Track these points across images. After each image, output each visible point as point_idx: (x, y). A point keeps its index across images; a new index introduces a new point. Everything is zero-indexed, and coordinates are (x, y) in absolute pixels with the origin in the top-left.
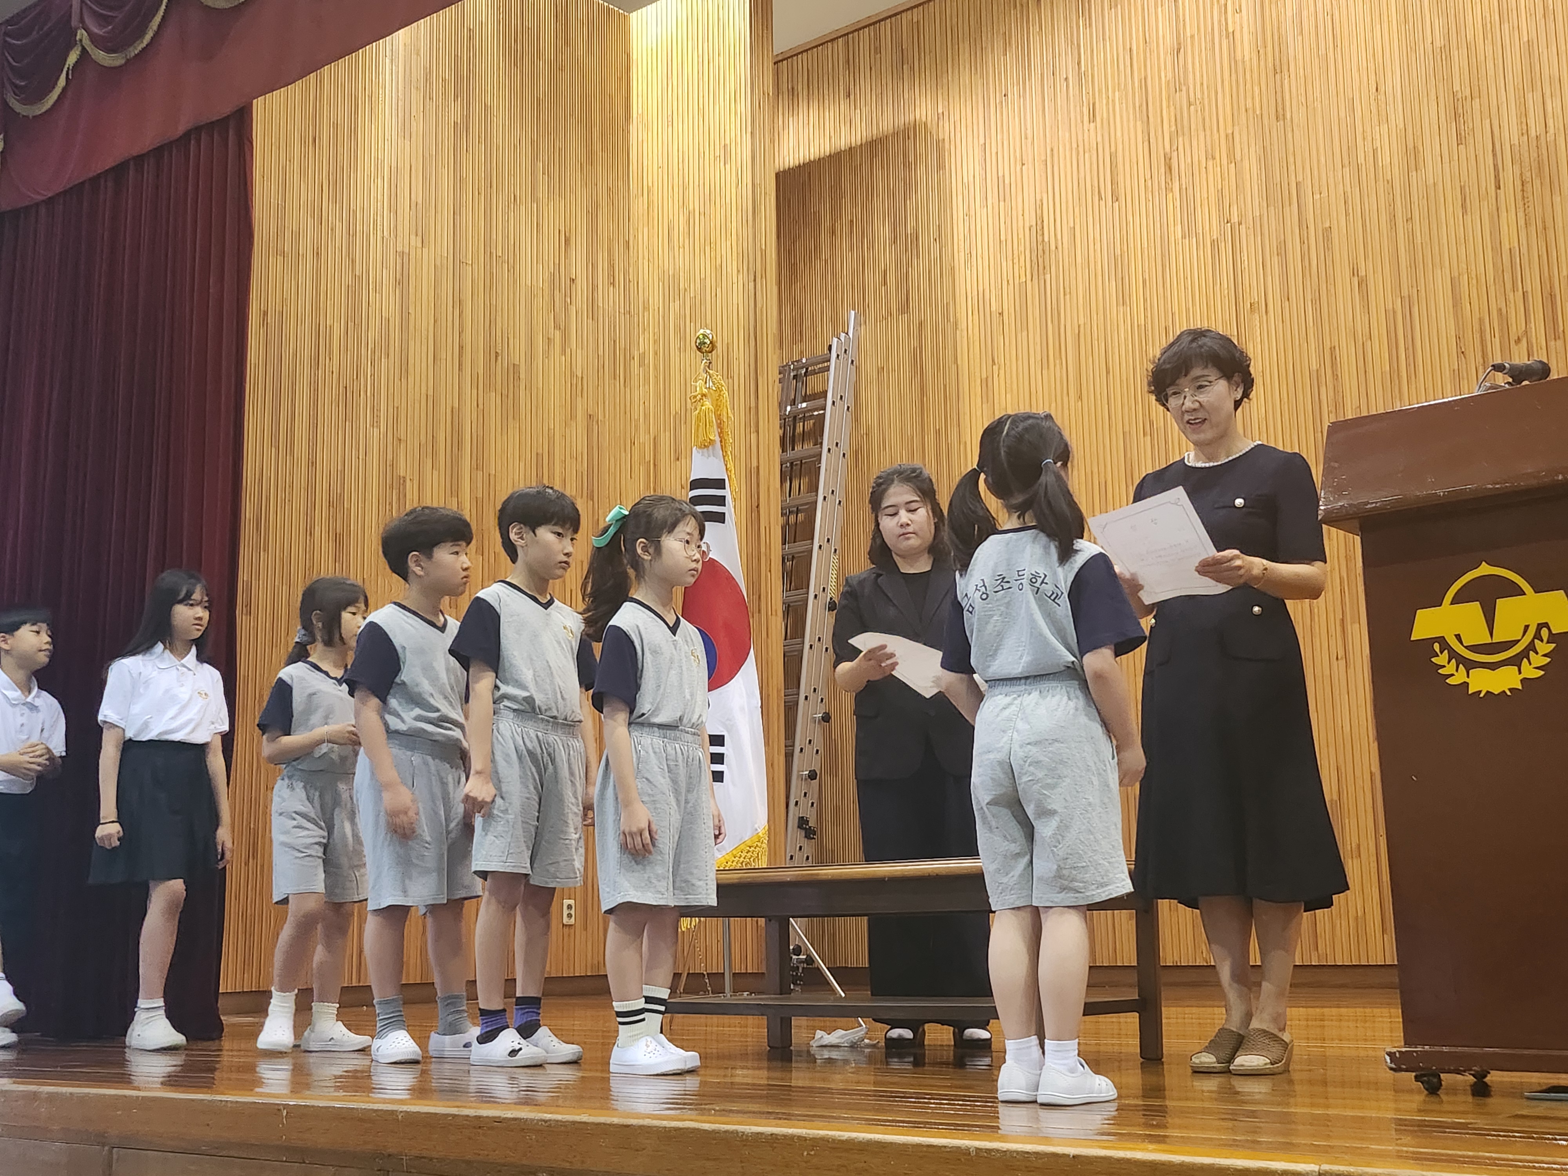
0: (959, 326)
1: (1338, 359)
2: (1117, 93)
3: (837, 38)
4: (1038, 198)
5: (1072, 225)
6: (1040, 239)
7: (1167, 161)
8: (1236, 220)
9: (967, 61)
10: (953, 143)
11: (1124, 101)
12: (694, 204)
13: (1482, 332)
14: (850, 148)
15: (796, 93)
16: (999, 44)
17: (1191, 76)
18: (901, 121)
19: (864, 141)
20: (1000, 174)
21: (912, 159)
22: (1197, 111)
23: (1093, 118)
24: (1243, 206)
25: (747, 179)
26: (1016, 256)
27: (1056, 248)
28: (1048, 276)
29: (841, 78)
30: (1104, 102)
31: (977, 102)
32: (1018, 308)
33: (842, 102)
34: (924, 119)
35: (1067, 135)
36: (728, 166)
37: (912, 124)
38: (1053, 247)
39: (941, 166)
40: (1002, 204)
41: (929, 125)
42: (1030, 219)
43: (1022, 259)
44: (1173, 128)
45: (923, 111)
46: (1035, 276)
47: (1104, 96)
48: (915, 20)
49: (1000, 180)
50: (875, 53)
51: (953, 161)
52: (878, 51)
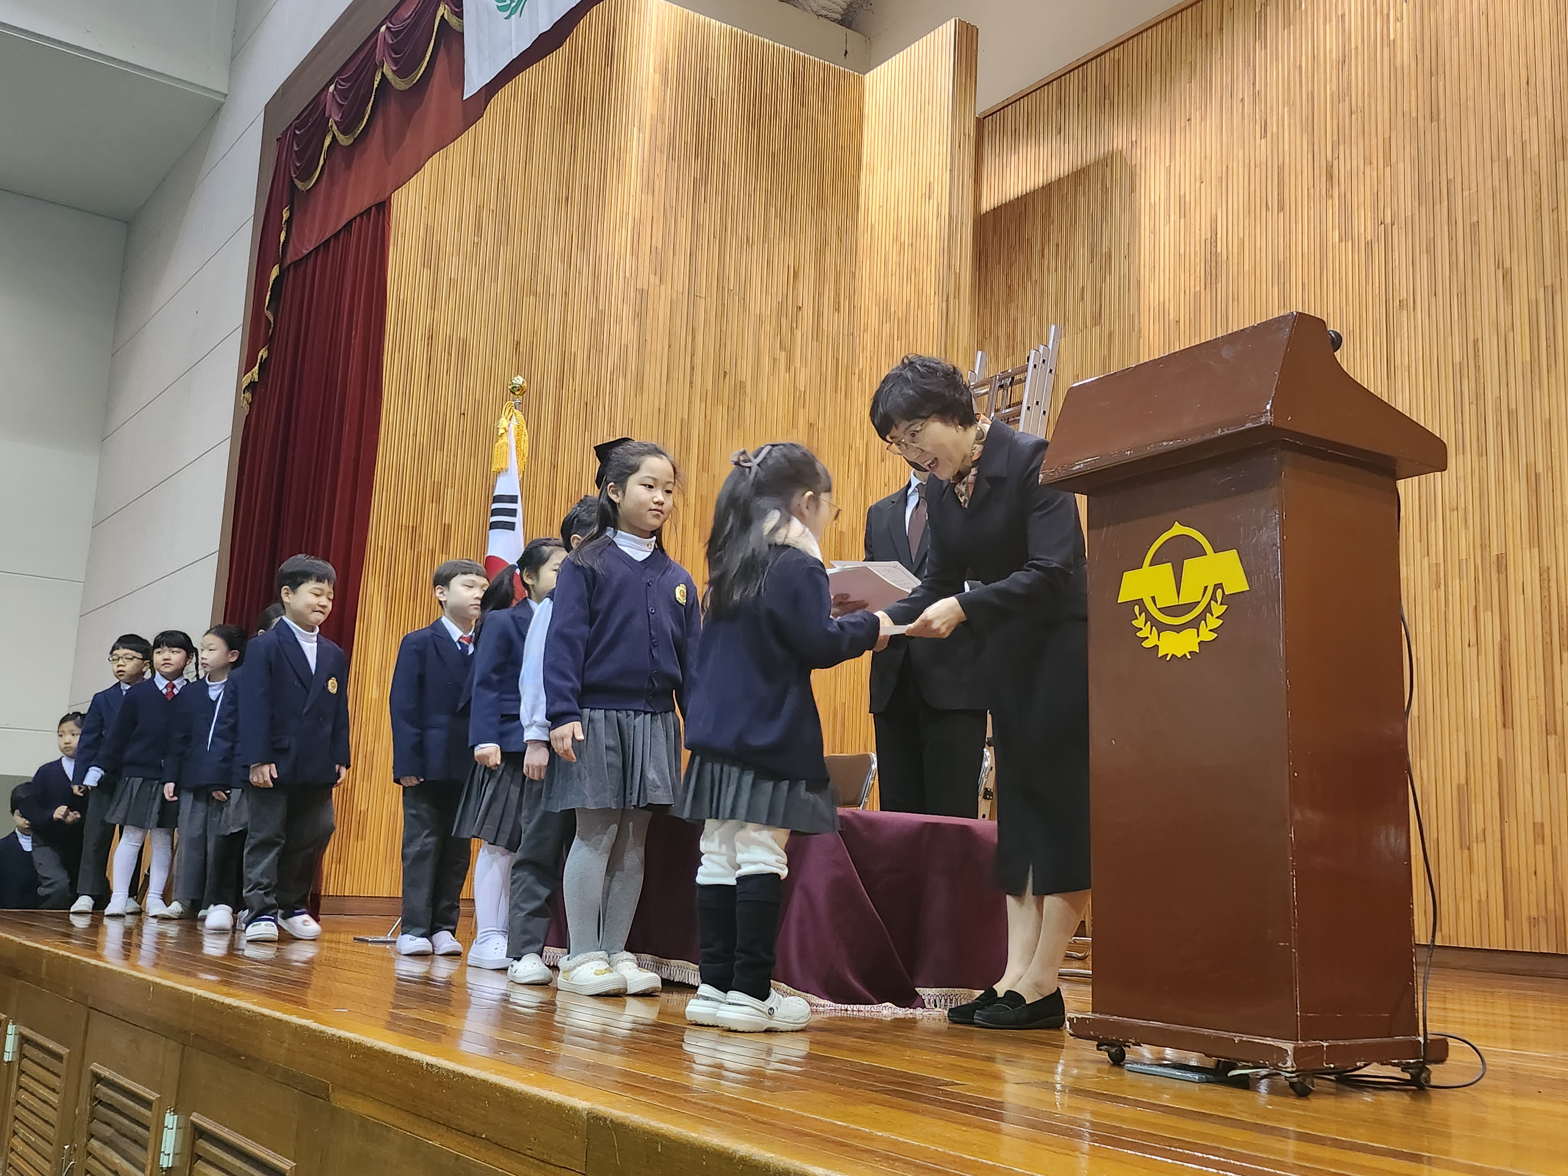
1: (1481, 351)
2: (1286, 109)
3: (1052, 81)
4: (1213, 213)
5: (1242, 236)
6: (1214, 250)
7: (1329, 168)
8: (1389, 221)
9: (1158, 93)
10: (1143, 167)
11: (1292, 117)
12: (905, 236)
15: (1017, 133)
16: (1185, 72)
17: (1354, 86)
18: (1101, 153)
19: (1071, 172)
20: (1182, 193)
21: (1108, 185)
22: (1358, 119)
23: (1264, 135)
24: (1396, 206)
25: (945, 210)
26: (1192, 266)
27: (1227, 258)
30: (1275, 118)
31: (1165, 129)
32: (1192, 316)
33: (1054, 140)
34: (1120, 148)
35: (1241, 152)
36: (931, 202)
37: (1110, 154)
39: (1132, 190)
40: (1182, 220)
41: (1124, 152)
42: (1206, 233)
43: (1198, 271)
44: (1335, 138)
45: (1119, 141)
46: (1208, 286)
47: (1274, 113)
48: (1116, 58)
49: (1181, 199)
50: (1083, 91)
51: (1143, 184)
52: (1085, 89)
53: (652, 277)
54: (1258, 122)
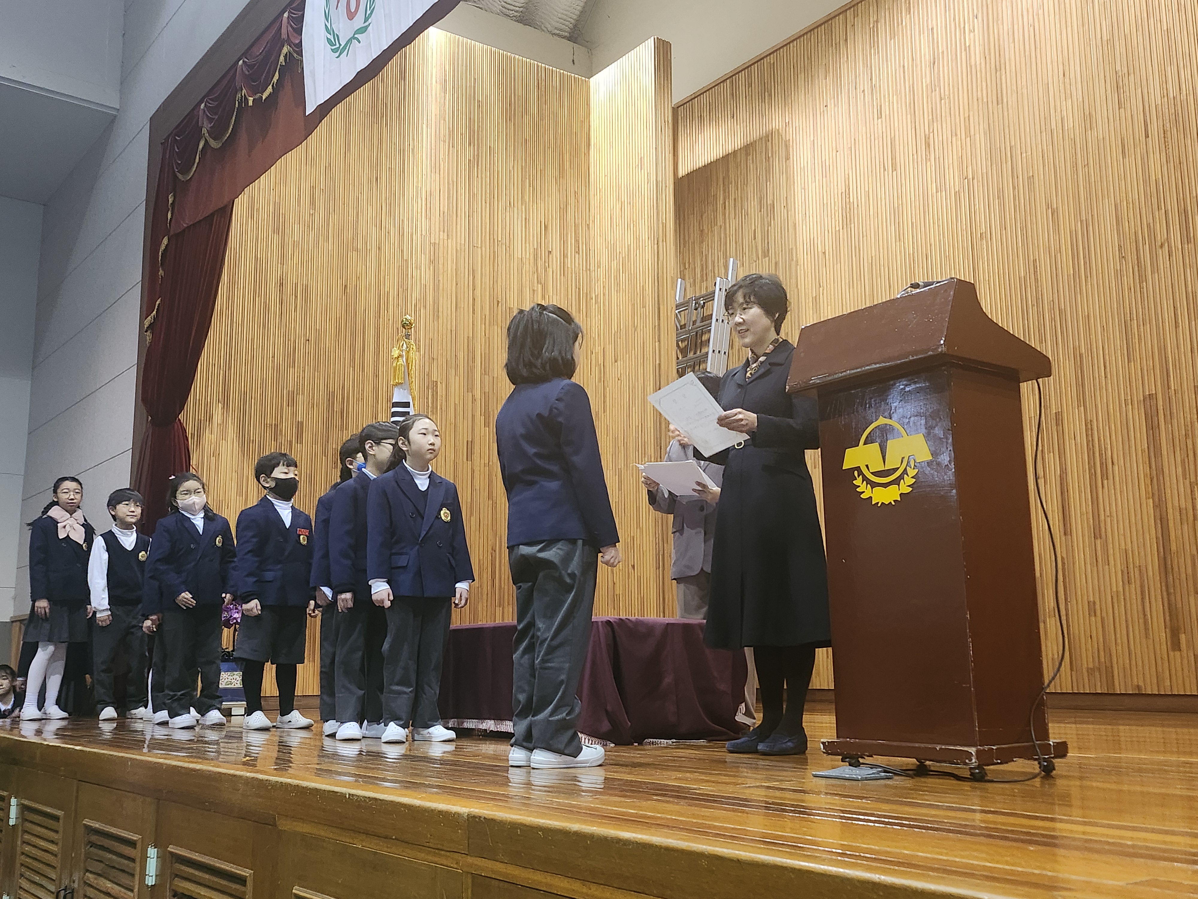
0: (799, 263)
1: (1038, 268)
2: (895, 97)
3: (726, 79)
4: (847, 173)
5: (868, 190)
6: (847, 200)
8: (971, 177)
9: (803, 86)
10: (795, 141)
11: (899, 102)
12: (625, 197)
14: (734, 151)
15: (703, 119)
16: (822, 71)
17: (942, 80)
18: (764, 130)
19: (742, 146)
20: (823, 159)
21: (770, 155)
22: (946, 103)
23: (880, 116)
24: (975, 166)
25: (654, 178)
26: (833, 213)
27: (858, 206)
28: (853, 224)
29: (729, 106)
30: (887, 104)
31: (809, 113)
32: (834, 248)
33: (729, 122)
34: (777, 128)
35: (864, 128)
36: (643, 171)
37: (770, 132)
38: (856, 206)
39: (787, 158)
40: (824, 179)
41: (780, 131)
42: (842, 188)
43: (837, 215)
44: (930, 117)
45: (777, 122)
46: (845, 226)
47: (887, 100)
48: (772, 62)
49: (823, 164)
50: (749, 87)
51: (795, 154)
52: (750, 85)
53: (441, 233)
54: (875, 107)
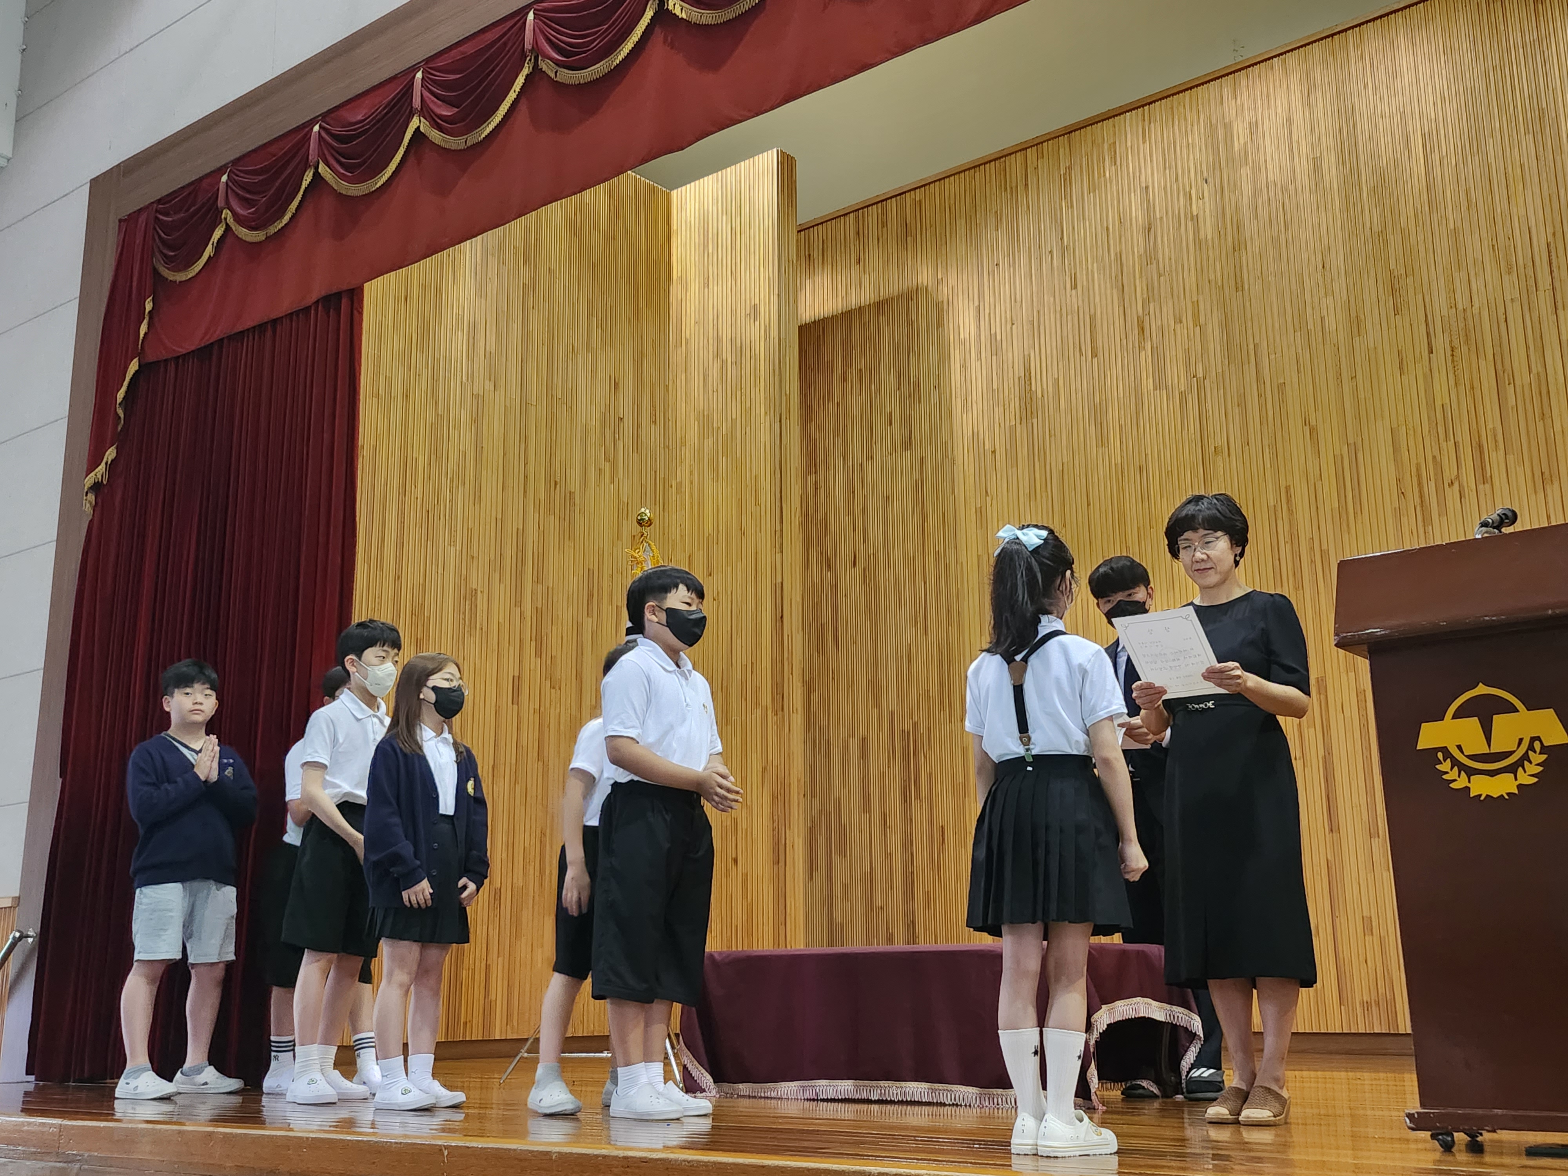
0: (956, 462)
1: (1293, 496)
2: (1095, 265)
3: (849, 213)
4: (1026, 353)
5: (1056, 377)
6: (1028, 388)
7: (1140, 323)
8: (1199, 375)
9: (964, 234)
10: (951, 304)
11: (1102, 272)
12: (727, 354)
13: (1419, 477)
14: (860, 307)
15: (812, 258)
16: (991, 220)
17: (1160, 252)
18: (905, 286)
19: (872, 302)
20: (993, 332)
21: (914, 317)
22: (1166, 282)
23: (1074, 286)
24: (1207, 363)
25: (774, 333)
26: (1007, 403)
27: (1042, 396)
28: (1035, 421)
29: (852, 248)
30: (1084, 272)
31: (972, 269)
32: (1008, 447)
33: (853, 268)
34: (925, 284)
35: (1052, 299)
36: (757, 323)
37: (915, 289)
38: (1039, 395)
39: (940, 324)
40: (994, 358)
41: (930, 288)
42: (1019, 371)
43: (1012, 405)
44: (1145, 296)
45: (924, 276)
46: (1024, 420)
47: (1084, 267)
48: (917, 199)
49: (992, 337)
50: (883, 227)
51: (951, 320)
52: (884, 224)
54: (1066, 272)
